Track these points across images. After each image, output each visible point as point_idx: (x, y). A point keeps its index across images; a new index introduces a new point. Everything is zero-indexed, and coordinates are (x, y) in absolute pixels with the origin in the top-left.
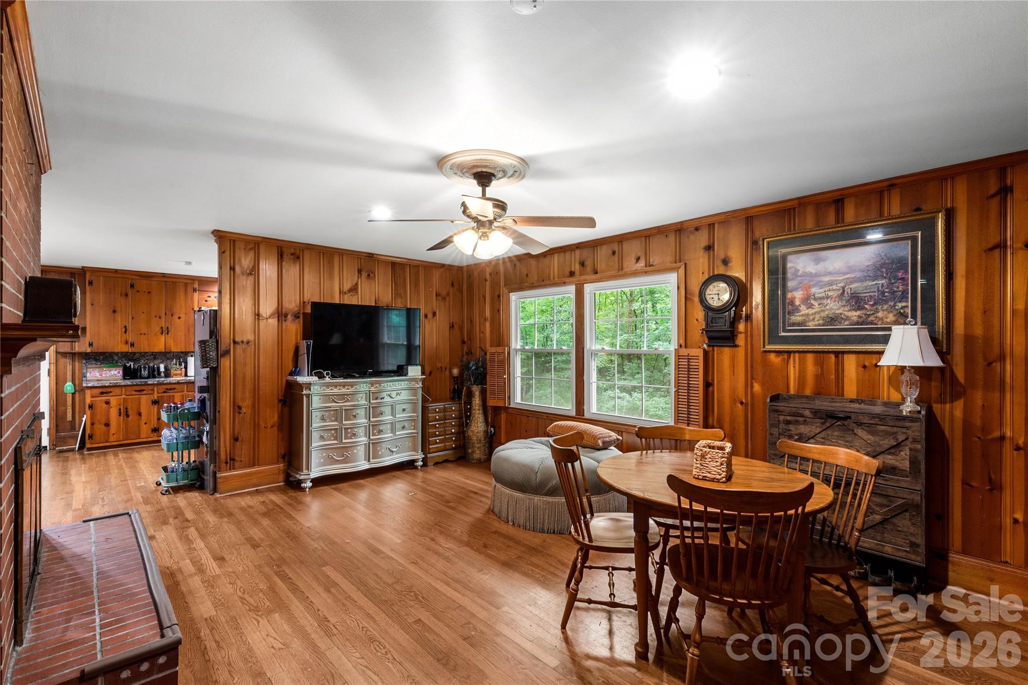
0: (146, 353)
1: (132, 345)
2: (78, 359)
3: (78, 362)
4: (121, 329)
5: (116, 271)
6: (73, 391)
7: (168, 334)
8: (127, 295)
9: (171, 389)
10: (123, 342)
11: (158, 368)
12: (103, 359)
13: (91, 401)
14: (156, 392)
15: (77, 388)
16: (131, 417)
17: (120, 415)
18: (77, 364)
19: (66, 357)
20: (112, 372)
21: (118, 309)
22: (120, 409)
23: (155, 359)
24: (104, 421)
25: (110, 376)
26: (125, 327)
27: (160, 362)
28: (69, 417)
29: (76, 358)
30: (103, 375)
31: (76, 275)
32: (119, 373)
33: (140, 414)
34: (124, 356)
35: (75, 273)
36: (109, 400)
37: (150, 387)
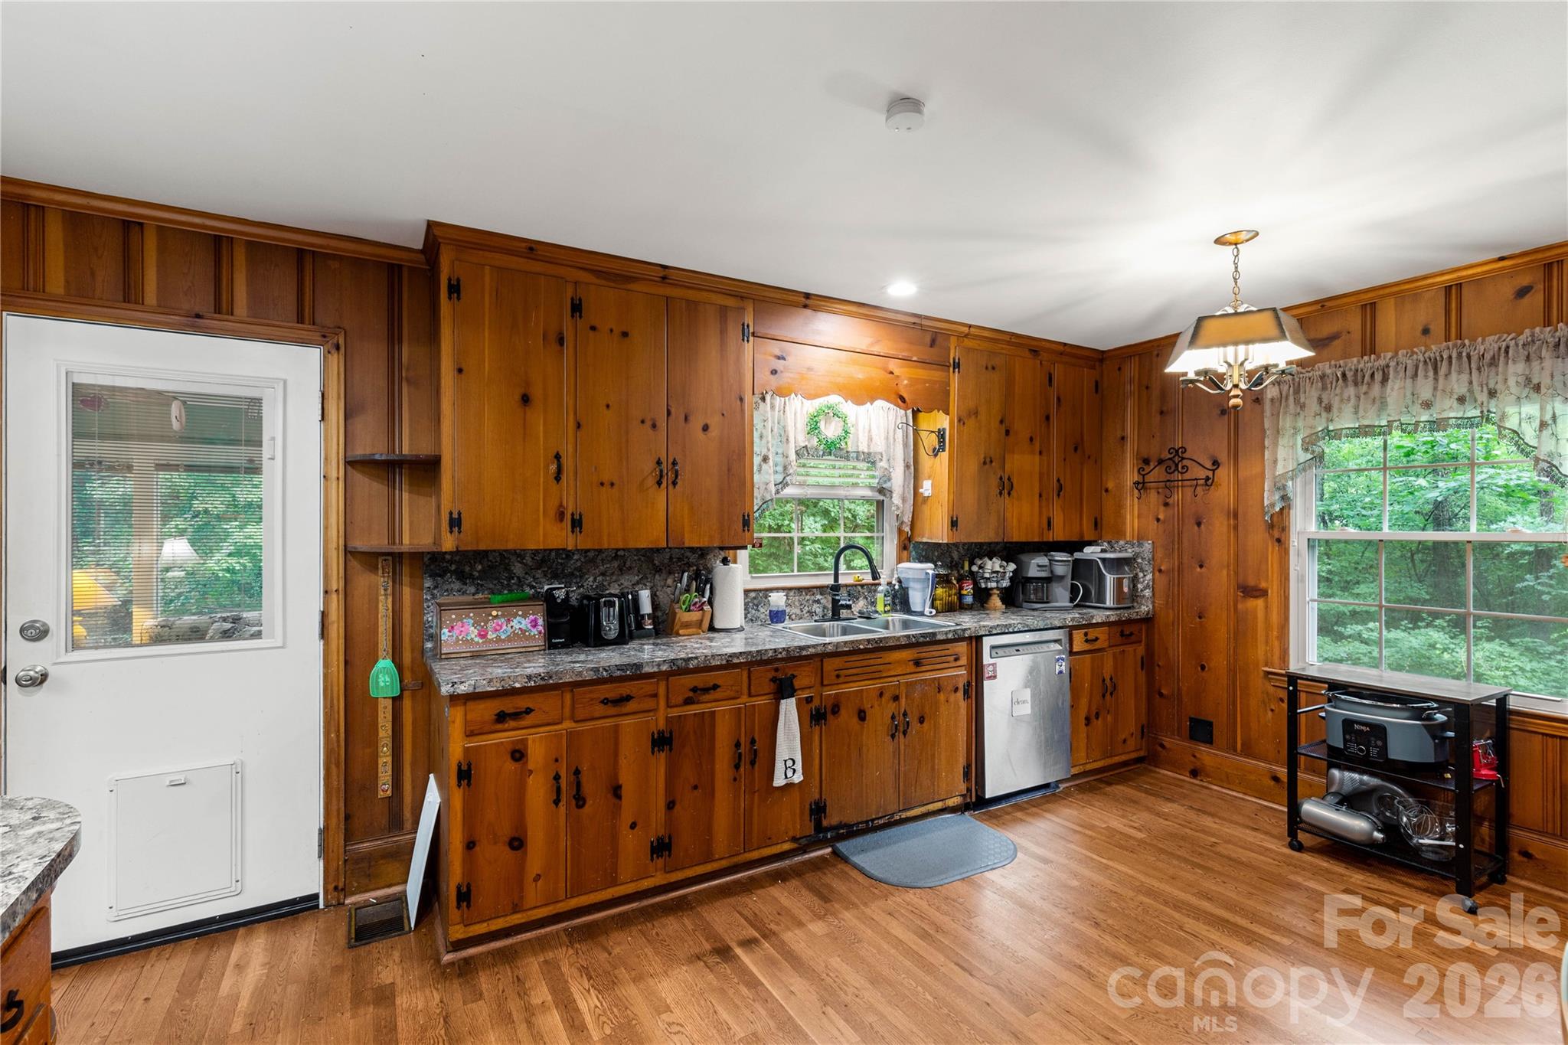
0: (600, 551)
1: (577, 524)
2: (412, 576)
3: (412, 585)
4: (547, 467)
5: (532, 249)
6: (396, 693)
7: (674, 483)
8: (561, 341)
9: (706, 690)
10: (552, 512)
11: (636, 600)
12: (484, 575)
13: (467, 750)
14: (662, 703)
15: (407, 680)
16: (589, 802)
17: (557, 802)
18: (407, 591)
19: (374, 569)
20: (515, 623)
21: (537, 393)
22: (557, 778)
23: (622, 570)
24: (506, 831)
25: (509, 639)
26: (558, 457)
27: (638, 583)
28: (385, 787)
29: (406, 570)
30: (491, 635)
31: (405, 274)
32: (535, 624)
33: (616, 791)
34: (543, 561)
35: (400, 267)
36: (524, 742)
37: (646, 686)
